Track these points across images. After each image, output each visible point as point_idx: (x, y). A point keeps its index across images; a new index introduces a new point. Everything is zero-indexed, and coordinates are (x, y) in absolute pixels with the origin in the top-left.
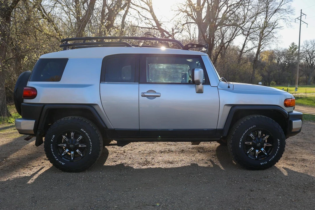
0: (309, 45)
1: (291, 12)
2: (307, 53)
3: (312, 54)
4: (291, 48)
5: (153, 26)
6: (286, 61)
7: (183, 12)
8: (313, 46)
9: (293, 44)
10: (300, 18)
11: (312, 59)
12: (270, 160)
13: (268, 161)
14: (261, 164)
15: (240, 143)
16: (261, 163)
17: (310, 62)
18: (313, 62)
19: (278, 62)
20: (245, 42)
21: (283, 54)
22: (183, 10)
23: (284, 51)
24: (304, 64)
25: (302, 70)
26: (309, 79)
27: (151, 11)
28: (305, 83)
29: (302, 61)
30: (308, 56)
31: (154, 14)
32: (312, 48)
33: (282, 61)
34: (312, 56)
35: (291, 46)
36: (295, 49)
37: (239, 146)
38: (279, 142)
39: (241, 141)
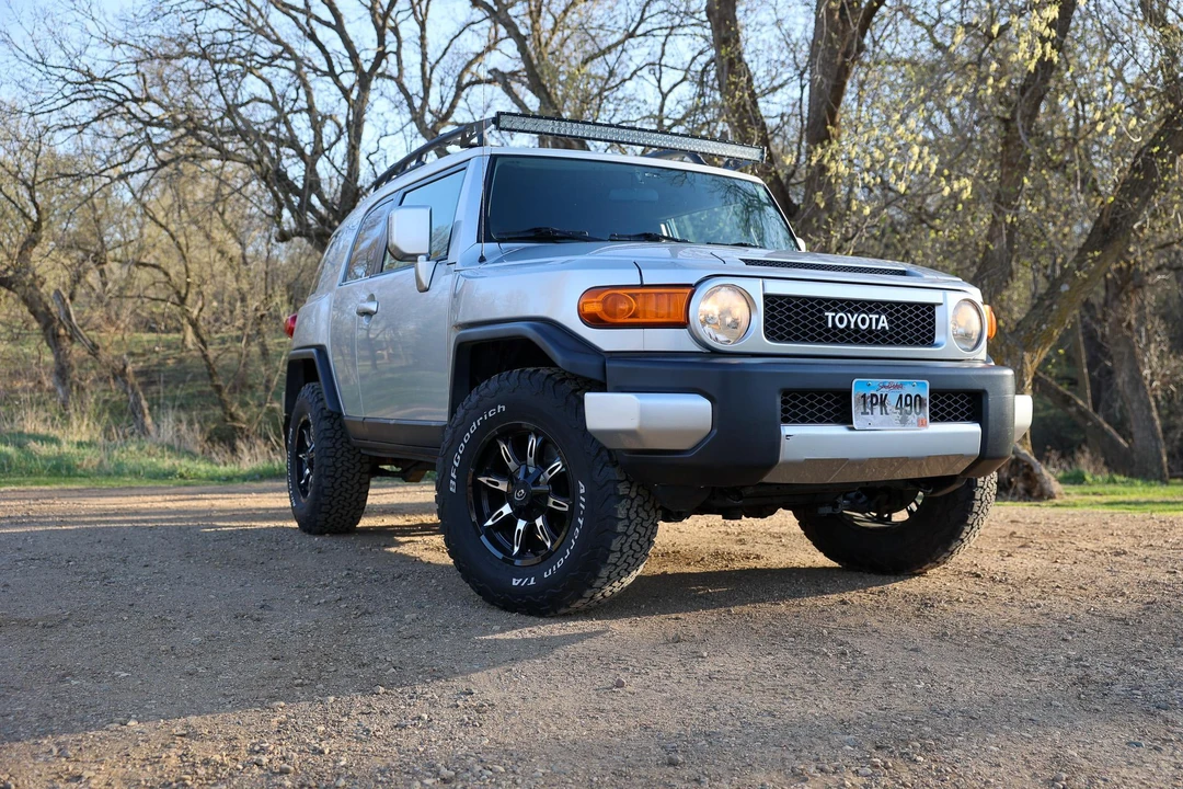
12: (546, 576)
13: (539, 579)
14: (515, 582)
15: (453, 475)
16: (514, 580)
37: (449, 485)
38: (583, 495)
39: (457, 464)
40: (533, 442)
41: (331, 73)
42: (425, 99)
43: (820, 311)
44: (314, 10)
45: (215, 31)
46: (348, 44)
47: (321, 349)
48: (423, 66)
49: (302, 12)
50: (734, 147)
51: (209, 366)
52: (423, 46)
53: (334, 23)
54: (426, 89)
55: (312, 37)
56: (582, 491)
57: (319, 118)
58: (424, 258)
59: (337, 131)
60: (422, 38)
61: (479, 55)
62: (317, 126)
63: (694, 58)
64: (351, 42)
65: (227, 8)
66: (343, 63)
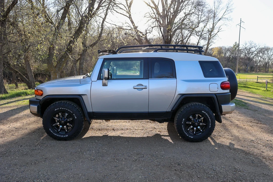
0: (247, 44)
1: (232, 20)
2: (246, 49)
3: (249, 50)
4: (234, 45)
5: (131, 28)
6: (231, 55)
7: (153, 18)
8: (250, 44)
9: (236, 43)
10: (240, 25)
11: (249, 54)
17: (248, 56)
18: (250, 57)
19: (225, 55)
20: (199, 41)
21: (228, 50)
22: (153, 17)
23: (229, 48)
24: (243, 57)
25: (242, 62)
26: (247, 68)
27: (130, 17)
28: (244, 71)
29: (242, 56)
30: (247, 52)
31: (132, 19)
32: (249, 46)
33: (228, 55)
34: (249, 52)
35: (234, 44)
36: (237, 46)
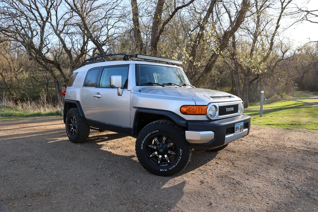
12: (170, 169)
13: (168, 169)
15: (142, 145)
16: (161, 170)
37: (141, 148)
38: (181, 152)
39: (143, 143)
40: (164, 139)
41: (37, 20)
42: (57, 27)
43: (225, 108)
44: (32, 6)
45: (4, 7)
46: (40, 14)
47: (78, 102)
48: (56, 20)
49: (29, 6)
50: (177, 61)
51: (6, 84)
52: (57, 16)
53: (36, 9)
54: (58, 25)
55: (32, 12)
56: (181, 151)
57: (33, 30)
58: (120, 88)
59: (36, 32)
60: (56, 14)
61: (69, 19)
62: (32, 32)
63: (114, 24)
64: (41, 14)
65: (6, 2)
66: (39, 18)
